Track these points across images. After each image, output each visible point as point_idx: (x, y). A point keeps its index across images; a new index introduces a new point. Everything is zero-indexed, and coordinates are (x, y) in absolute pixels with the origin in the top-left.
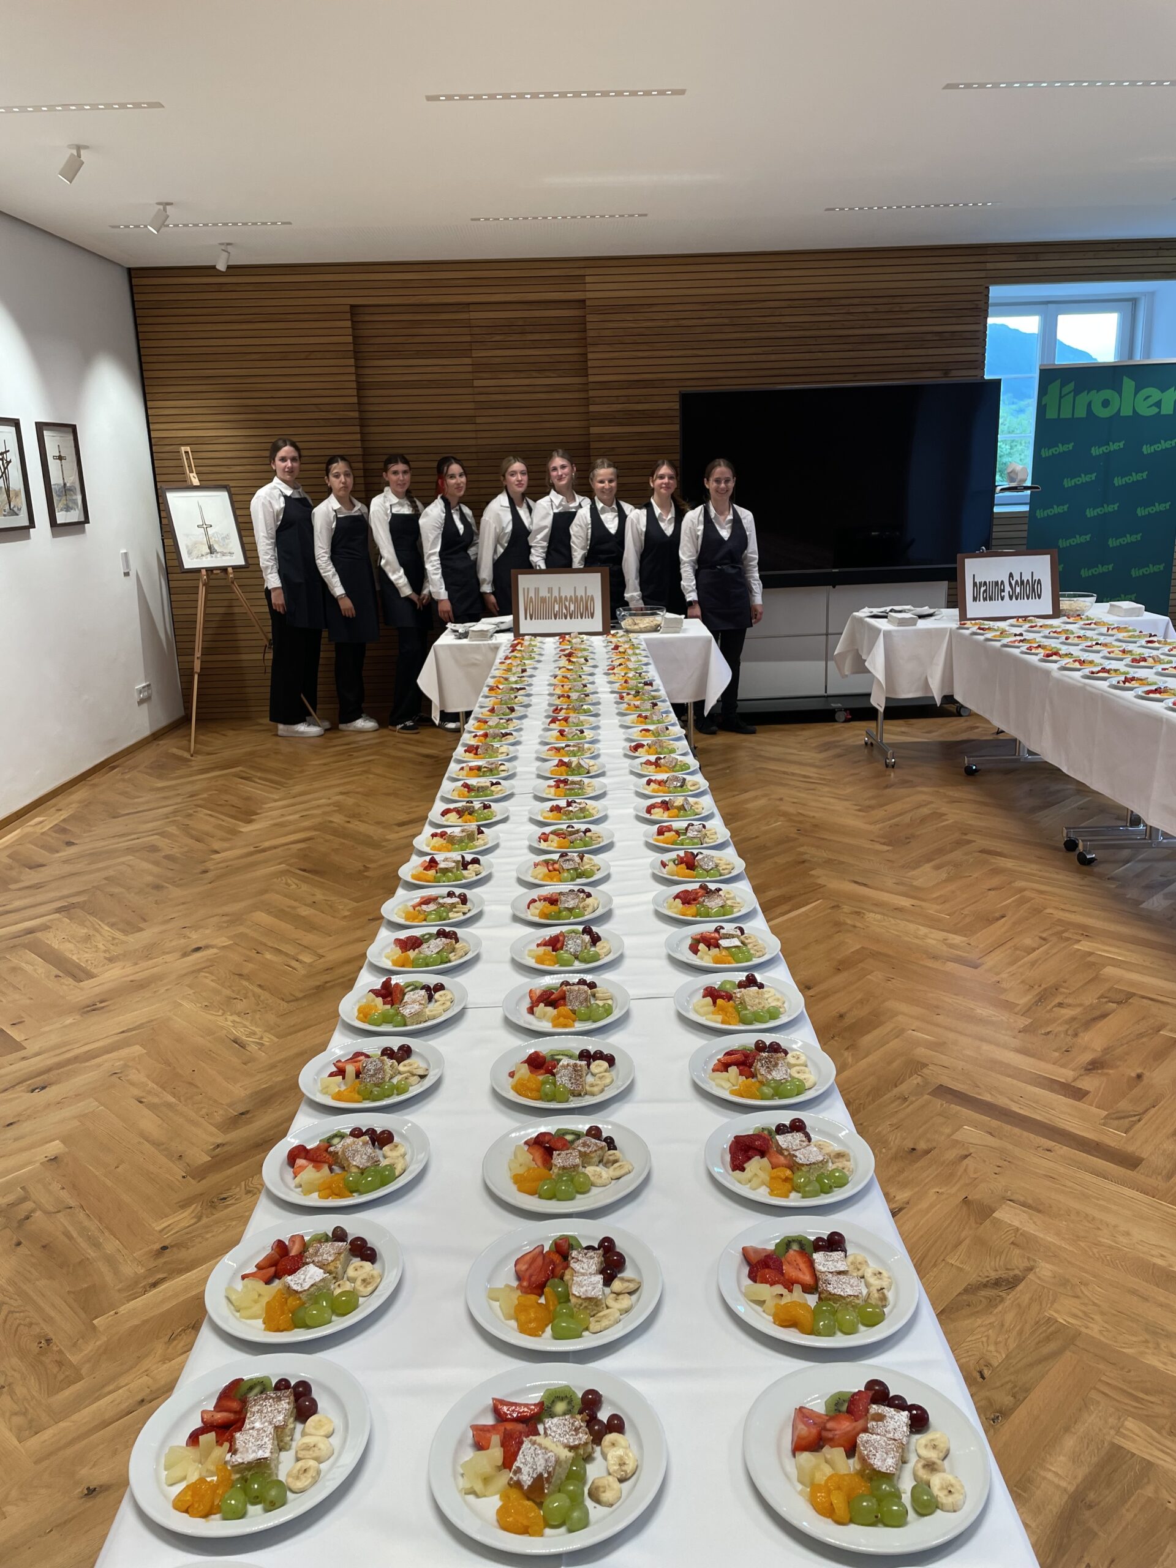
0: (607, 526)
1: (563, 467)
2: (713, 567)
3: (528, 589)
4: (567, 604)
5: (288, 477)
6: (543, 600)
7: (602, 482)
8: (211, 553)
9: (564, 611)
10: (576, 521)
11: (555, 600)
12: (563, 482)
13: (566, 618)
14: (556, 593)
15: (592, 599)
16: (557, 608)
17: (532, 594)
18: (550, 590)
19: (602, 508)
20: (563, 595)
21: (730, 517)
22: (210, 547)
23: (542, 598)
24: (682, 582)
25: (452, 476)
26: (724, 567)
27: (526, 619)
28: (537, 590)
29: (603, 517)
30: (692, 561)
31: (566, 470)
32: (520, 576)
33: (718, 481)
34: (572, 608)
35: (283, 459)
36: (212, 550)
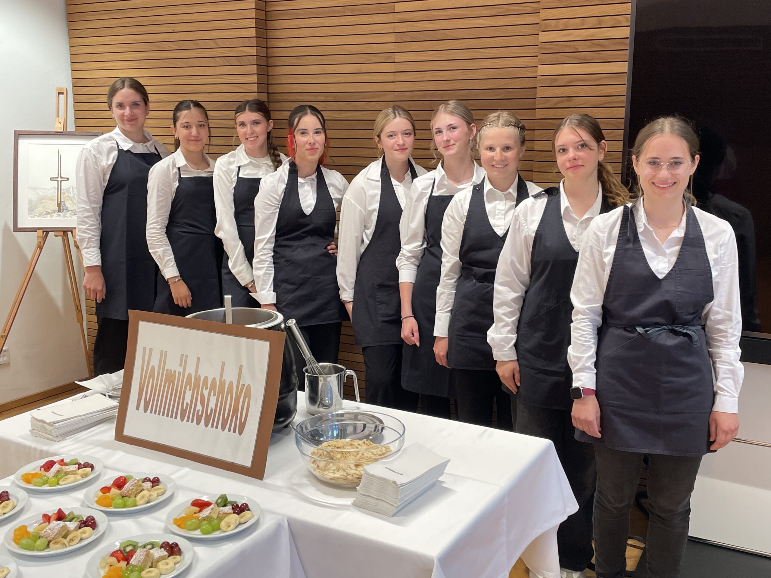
0: (492, 221)
1: (452, 128)
2: (630, 326)
3: (151, 350)
4: (206, 393)
5: (128, 127)
6: (170, 378)
7: (491, 149)
8: (59, 211)
9: (199, 407)
10: (448, 211)
11: (189, 382)
12: (453, 151)
13: (198, 423)
14: (191, 369)
15: (248, 395)
16: (188, 399)
17: (155, 362)
18: (183, 360)
19: (490, 191)
20: (202, 374)
21: (679, 233)
22: (59, 205)
23: (169, 373)
24: (570, 350)
25: (304, 133)
26: (652, 331)
27: (138, 408)
28: (163, 355)
29: (488, 207)
30: (591, 310)
31: (456, 132)
32: (141, 323)
33: (654, 163)
34: (212, 405)
35: (121, 106)
36: (60, 207)
